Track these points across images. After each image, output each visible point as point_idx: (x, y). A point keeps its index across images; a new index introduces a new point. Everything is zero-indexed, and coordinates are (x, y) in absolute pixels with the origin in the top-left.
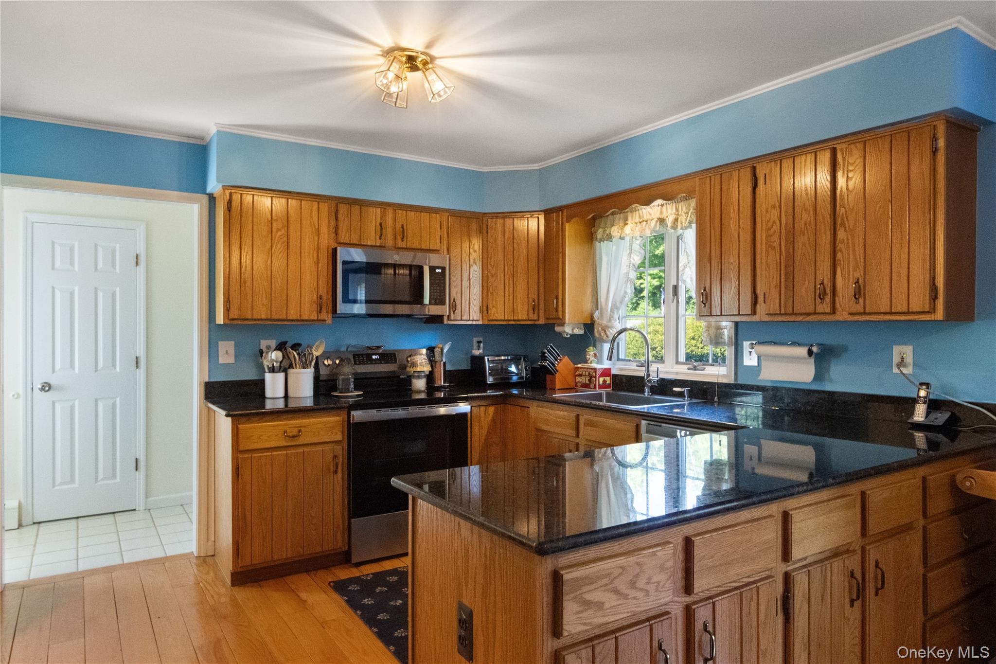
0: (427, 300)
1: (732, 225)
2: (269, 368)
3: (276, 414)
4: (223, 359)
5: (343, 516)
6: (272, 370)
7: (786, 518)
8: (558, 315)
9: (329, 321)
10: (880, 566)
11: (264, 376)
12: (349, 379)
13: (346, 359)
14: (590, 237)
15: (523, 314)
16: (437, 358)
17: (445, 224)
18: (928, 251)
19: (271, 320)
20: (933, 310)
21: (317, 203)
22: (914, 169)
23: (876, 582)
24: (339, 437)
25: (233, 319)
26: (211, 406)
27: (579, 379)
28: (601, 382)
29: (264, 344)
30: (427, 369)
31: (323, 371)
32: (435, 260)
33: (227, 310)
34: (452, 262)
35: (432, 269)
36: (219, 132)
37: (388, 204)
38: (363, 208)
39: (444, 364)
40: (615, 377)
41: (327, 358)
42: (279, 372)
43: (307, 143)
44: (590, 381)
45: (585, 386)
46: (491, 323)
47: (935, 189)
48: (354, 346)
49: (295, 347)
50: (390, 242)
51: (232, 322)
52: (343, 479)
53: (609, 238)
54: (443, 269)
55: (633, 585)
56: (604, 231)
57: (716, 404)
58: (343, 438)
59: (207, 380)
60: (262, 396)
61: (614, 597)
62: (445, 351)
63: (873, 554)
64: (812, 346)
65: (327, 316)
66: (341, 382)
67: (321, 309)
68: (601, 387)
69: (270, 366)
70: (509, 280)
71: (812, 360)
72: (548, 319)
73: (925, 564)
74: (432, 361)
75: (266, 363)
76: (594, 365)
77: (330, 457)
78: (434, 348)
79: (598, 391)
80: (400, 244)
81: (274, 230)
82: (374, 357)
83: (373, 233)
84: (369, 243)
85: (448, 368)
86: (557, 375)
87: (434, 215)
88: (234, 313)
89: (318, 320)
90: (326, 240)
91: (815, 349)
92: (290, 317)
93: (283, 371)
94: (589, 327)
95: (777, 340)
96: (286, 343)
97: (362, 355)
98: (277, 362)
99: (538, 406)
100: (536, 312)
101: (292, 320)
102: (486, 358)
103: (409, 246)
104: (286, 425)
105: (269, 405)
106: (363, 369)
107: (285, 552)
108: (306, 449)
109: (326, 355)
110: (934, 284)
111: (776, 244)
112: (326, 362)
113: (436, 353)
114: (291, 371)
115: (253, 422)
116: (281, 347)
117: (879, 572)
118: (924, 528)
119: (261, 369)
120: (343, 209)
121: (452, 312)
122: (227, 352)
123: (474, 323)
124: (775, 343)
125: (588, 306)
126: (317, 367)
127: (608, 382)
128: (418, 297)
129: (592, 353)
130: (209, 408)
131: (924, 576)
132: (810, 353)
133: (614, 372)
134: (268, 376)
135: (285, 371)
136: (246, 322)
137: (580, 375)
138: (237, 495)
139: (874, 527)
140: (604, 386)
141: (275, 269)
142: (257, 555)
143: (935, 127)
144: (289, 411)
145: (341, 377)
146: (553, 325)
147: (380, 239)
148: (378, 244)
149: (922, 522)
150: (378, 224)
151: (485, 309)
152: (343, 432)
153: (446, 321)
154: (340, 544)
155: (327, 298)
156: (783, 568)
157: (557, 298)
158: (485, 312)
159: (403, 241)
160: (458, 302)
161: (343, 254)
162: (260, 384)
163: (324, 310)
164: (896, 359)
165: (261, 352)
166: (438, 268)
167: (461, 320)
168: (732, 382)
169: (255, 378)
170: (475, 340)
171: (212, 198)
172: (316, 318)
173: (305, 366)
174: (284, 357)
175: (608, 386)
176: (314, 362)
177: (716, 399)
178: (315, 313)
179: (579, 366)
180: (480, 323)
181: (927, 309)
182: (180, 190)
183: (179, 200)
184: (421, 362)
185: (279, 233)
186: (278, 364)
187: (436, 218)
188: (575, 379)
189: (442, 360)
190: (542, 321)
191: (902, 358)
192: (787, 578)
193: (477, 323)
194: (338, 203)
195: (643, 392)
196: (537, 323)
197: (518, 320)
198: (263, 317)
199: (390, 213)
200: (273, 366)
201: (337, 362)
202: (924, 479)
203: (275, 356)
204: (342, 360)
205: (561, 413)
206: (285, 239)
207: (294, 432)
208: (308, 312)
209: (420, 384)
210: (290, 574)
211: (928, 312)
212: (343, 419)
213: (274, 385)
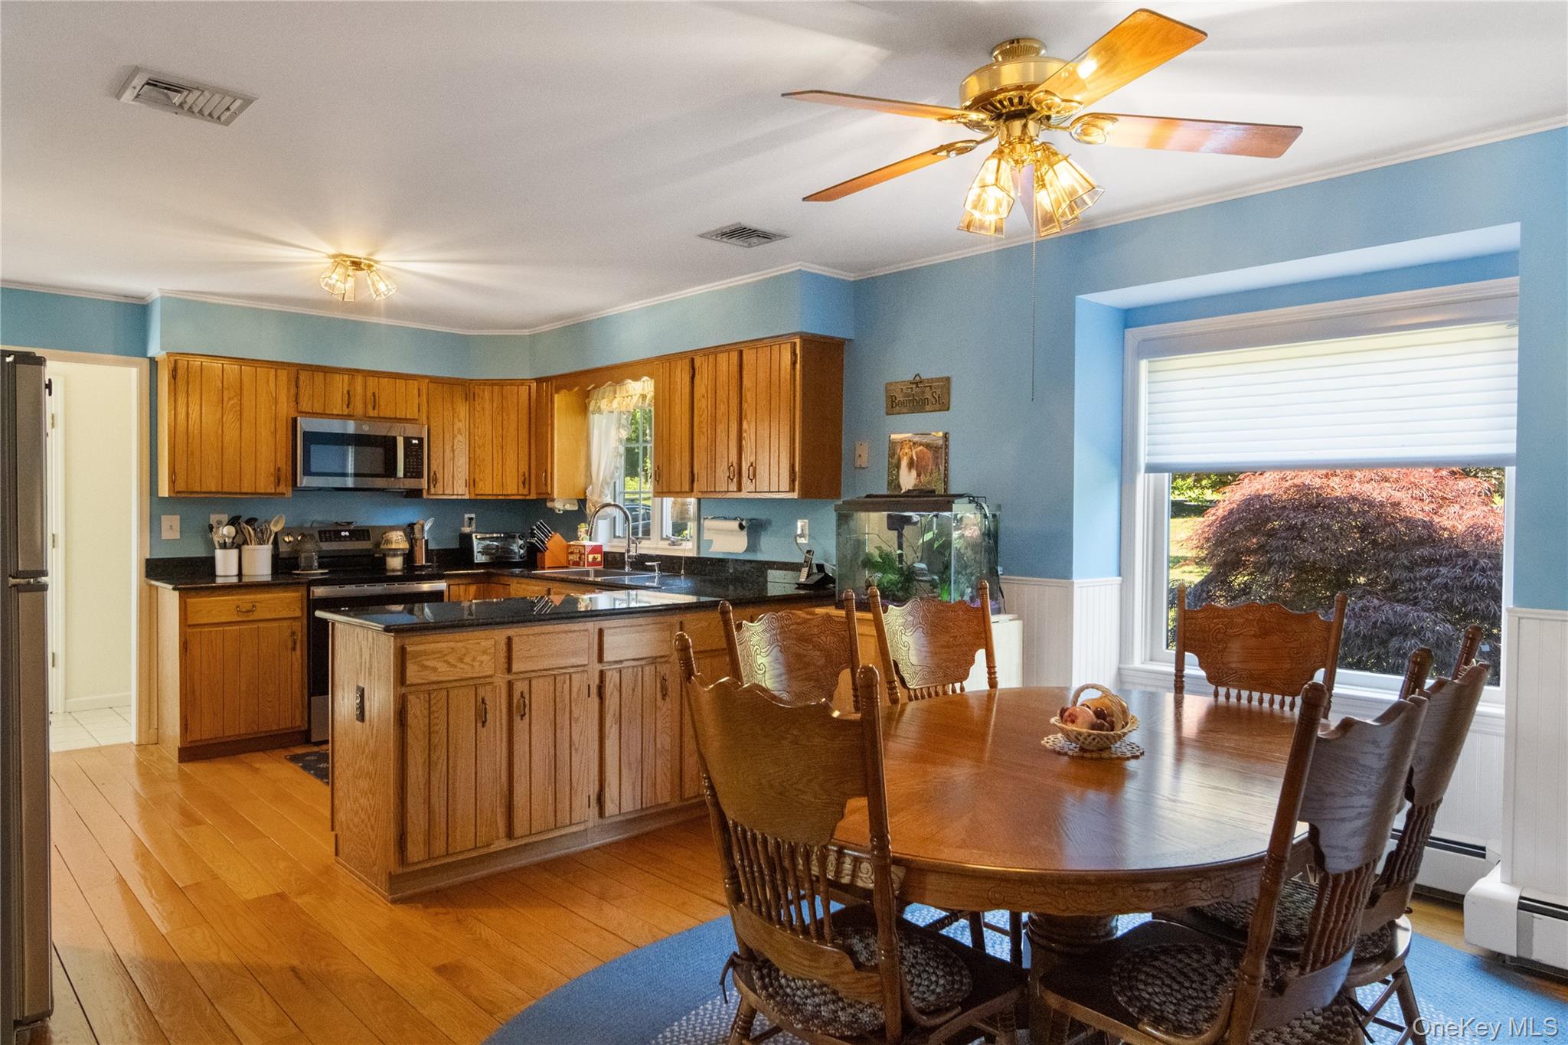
0: (400, 473)
1: (677, 411)
2: (220, 544)
3: (228, 588)
4: (166, 535)
5: (302, 695)
6: (224, 546)
7: (601, 632)
8: (547, 489)
9: (289, 493)
11: (214, 552)
12: (312, 557)
13: (309, 535)
14: (583, 409)
15: (512, 488)
16: (417, 535)
17: (424, 391)
18: (789, 443)
19: (222, 493)
20: (793, 490)
21: (273, 370)
22: (783, 374)
24: (298, 613)
25: (178, 492)
26: (153, 583)
27: (571, 557)
28: (590, 560)
29: (214, 519)
30: (404, 545)
31: (284, 549)
32: (411, 430)
33: (173, 482)
34: (432, 431)
35: (407, 440)
36: (162, 297)
37: (358, 371)
38: (328, 375)
39: (427, 541)
40: (606, 555)
41: (288, 535)
42: (231, 548)
43: (264, 307)
44: (580, 558)
45: (577, 564)
46: (479, 497)
47: (794, 393)
48: (320, 522)
49: (251, 521)
50: (359, 409)
51: (178, 495)
52: (302, 656)
53: (599, 411)
54: (421, 440)
55: (461, 660)
56: (596, 403)
57: (682, 577)
58: (302, 614)
59: (148, 557)
60: (212, 573)
61: (445, 665)
62: (426, 528)
64: (742, 520)
65: (285, 489)
66: (303, 560)
67: (279, 482)
68: (590, 564)
69: (222, 541)
70: (498, 453)
71: (744, 533)
72: (540, 494)
74: (412, 540)
75: (216, 539)
76: (586, 542)
77: (288, 633)
78: (415, 524)
79: (587, 568)
80: (371, 413)
81: (225, 399)
82: (343, 534)
83: (340, 401)
84: (335, 412)
85: (432, 546)
86: (547, 553)
87: (411, 382)
88: (181, 486)
89: (275, 494)
90: (285, 409)
91: (744, 523)
92: (244, 490)
93: (236, 548)
94: (582, 502)
95: (727, 516)
96: (239, 517)
97: (329, 531)
98: (229, 537)
99: (518, 583)
100: (527, 486)
101: (246, 494)
102: (474, 535)
103: (381, 415)
104: (239, 600)
105: (219, 581)
106: (327, 546)
107: (238, 727)
108: (261, 625)
109: (287, 531)
111: (705, 430)
112: (286, 539)
113: (416, 530)
114: (245, 547)
115: (202, 597)
116: (234, 521)
119: (211, 547)
120: (304, 376)
121: (432, 486)
122: (171, 526)
123: (460, 497)
124: (725, 518)
125: (581, 481)
126: (275, 543)
127: (599, 559)
128: (390, 470)
129: (583, 530)
130: (151, 586)
132: (741, 527)
133: (605, 549)
134: (219, 553)
135: (239, 547)
136: (193, 495)
137: (572, 553)
138: (186, 667)
140: (594, 563)
141: (227, 439)
142: (207, 730)
143: (795, 343)
144: (242, 586)
145: (303, 555)
146: (545, 500)
147: (348, 407)
148: (345, 413)
150: (345, 392)
151: (471, 483)
152: (302, 609)
153: (425, 495)
154: (299, 723)
155: (286, 469)
156: (599, 667)
157: (546, 472)
158: (472, 486)
159: (374, 409)
160: (440, 476)
161: (305, 424)
162: (210, 563)
163: (282, 482)
164: (799, 531)
165: (211, 528)
166: (415, 438)
167: (444, 494)
168: (695, 556)
169: (203, 555)
170: (467, 516)
171: (153, 362)
172: (273, 491)
173: (261, 542)
174: (237, 532)
175: (599, 564)
176: (272, 537)
177: (682, 572)
178: (272, 486)
179: (572, 543)
180: (467, 497)
181: (789, 489)
182: (116, 353)
183: (116, 363)
184: (398, 540)
185: (232, 402)
186: (231, 540)
187: (413, 385)
188: (568, 557)
189: (423, 538)
190: (533, 496)
192: (602, 674)
193: (463, 497)
194: (298, 372)
195: (624, 568)
196: (528, 498)
197: (508, 495)
198: (214, 490)
199: (359, 379)
200: (225, 543)
201: (299, 538)
203: (228, 531)
204: (304, 536)
205: (536, 588)
206: (238, 408)
207: (249, 606)
208: (265, 485)
209: (396, 563)
210: (244, 753)
211: (790, 492)
212: (302, 595)
213: (226, 564)
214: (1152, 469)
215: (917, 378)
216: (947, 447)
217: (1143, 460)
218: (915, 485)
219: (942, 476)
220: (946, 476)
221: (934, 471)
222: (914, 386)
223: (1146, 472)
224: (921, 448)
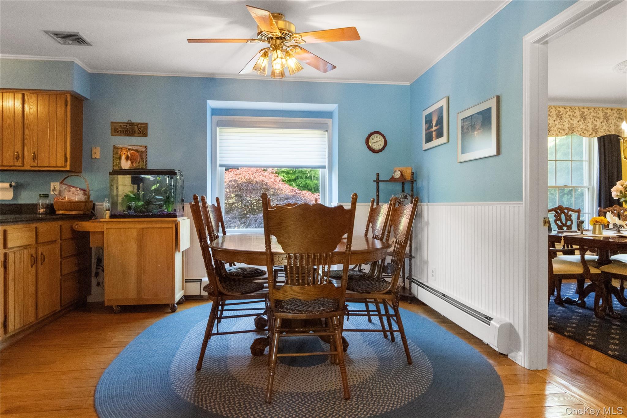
7: (5, 232)
10: (43, 254)
18: (64, 143)
20: (66, 166)
22: (59, 109)
23: (41, 260)
47: (66, 119)
63: (40, 250)
64: (11, 183)
71: (12, 189)
73: (61, 258)
91: (13, 184)
110: (66, 156)
117: (43, 256)
118: (61, 244)
131: (61, 262)
132: (11, 186)
139: (41, 240)
143: (66, 96)
149: (59, 241)
156: (4, 251)
164: (52, 188)
181: (63, 166)
191: (55, 188)
192: (6, 255)
202: (61, 226)
211: (64, 167)
214: (221, 166)
215: (130, 122)
216: (146, 152)
217: (218, 163)
218: (130, 167)
219: (145, 164)
220: (146, 164)
221: (141, 161)
222: (128, 125)
223: (219, 167)
224: (133, 151)
